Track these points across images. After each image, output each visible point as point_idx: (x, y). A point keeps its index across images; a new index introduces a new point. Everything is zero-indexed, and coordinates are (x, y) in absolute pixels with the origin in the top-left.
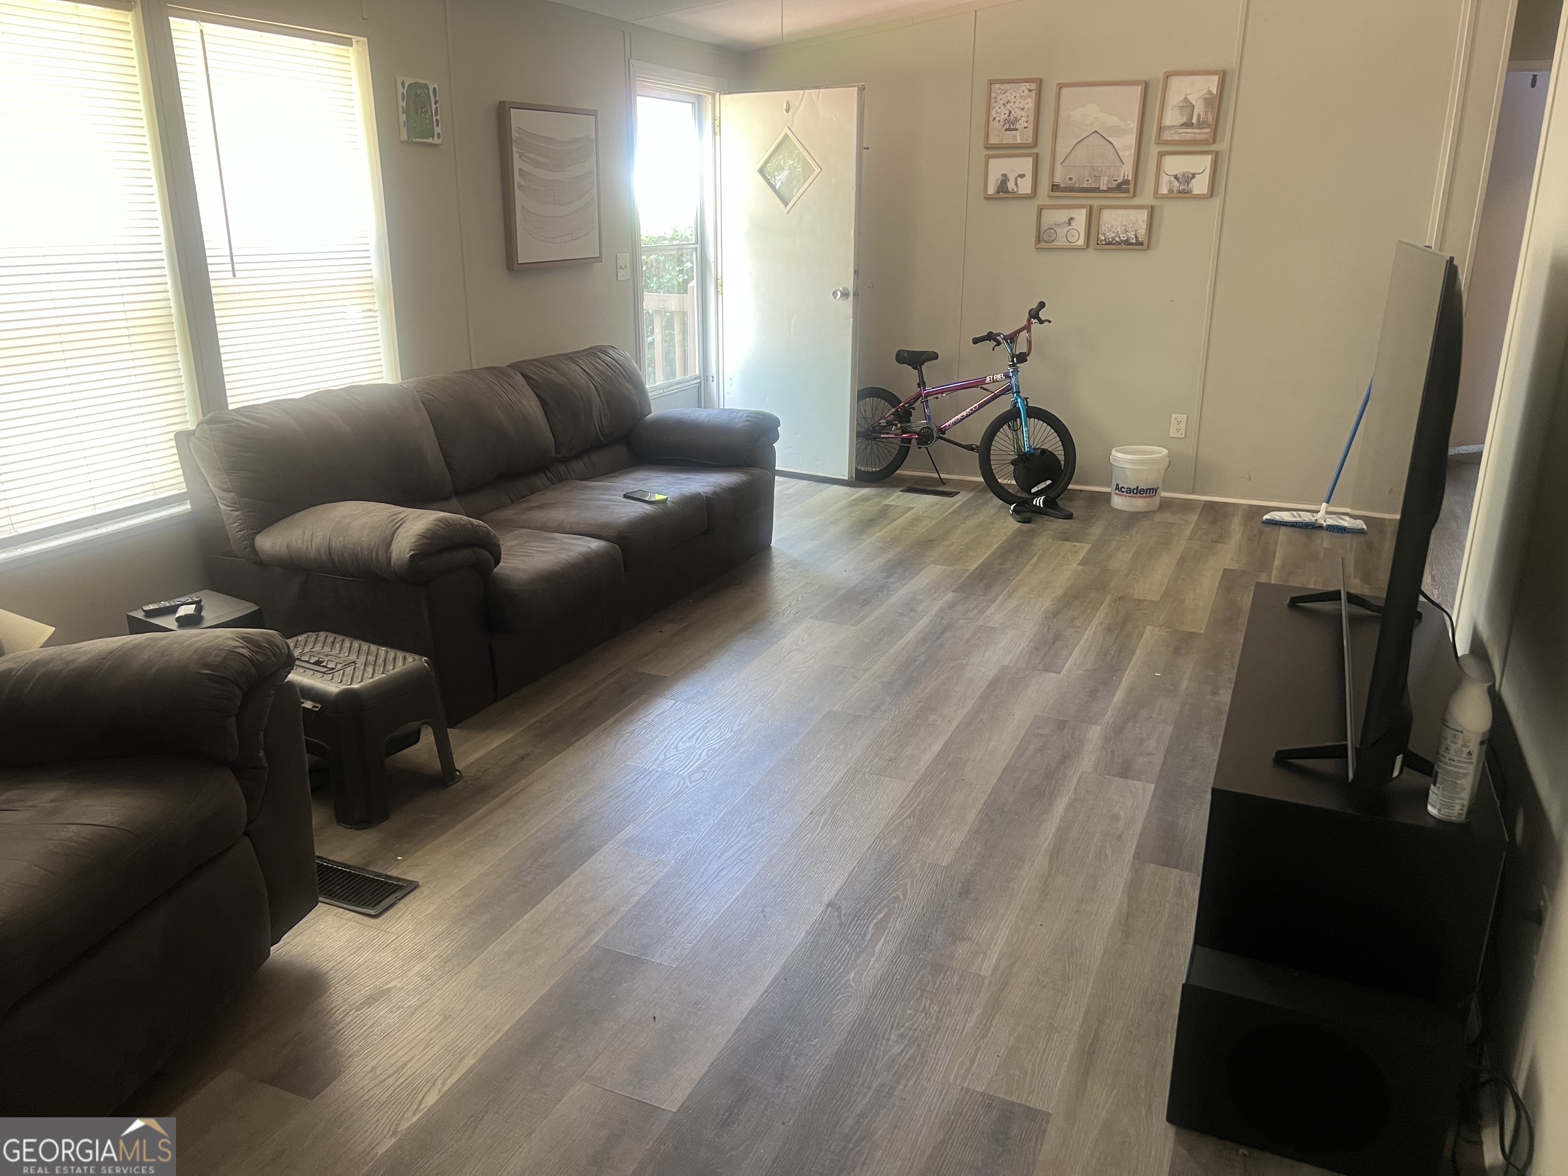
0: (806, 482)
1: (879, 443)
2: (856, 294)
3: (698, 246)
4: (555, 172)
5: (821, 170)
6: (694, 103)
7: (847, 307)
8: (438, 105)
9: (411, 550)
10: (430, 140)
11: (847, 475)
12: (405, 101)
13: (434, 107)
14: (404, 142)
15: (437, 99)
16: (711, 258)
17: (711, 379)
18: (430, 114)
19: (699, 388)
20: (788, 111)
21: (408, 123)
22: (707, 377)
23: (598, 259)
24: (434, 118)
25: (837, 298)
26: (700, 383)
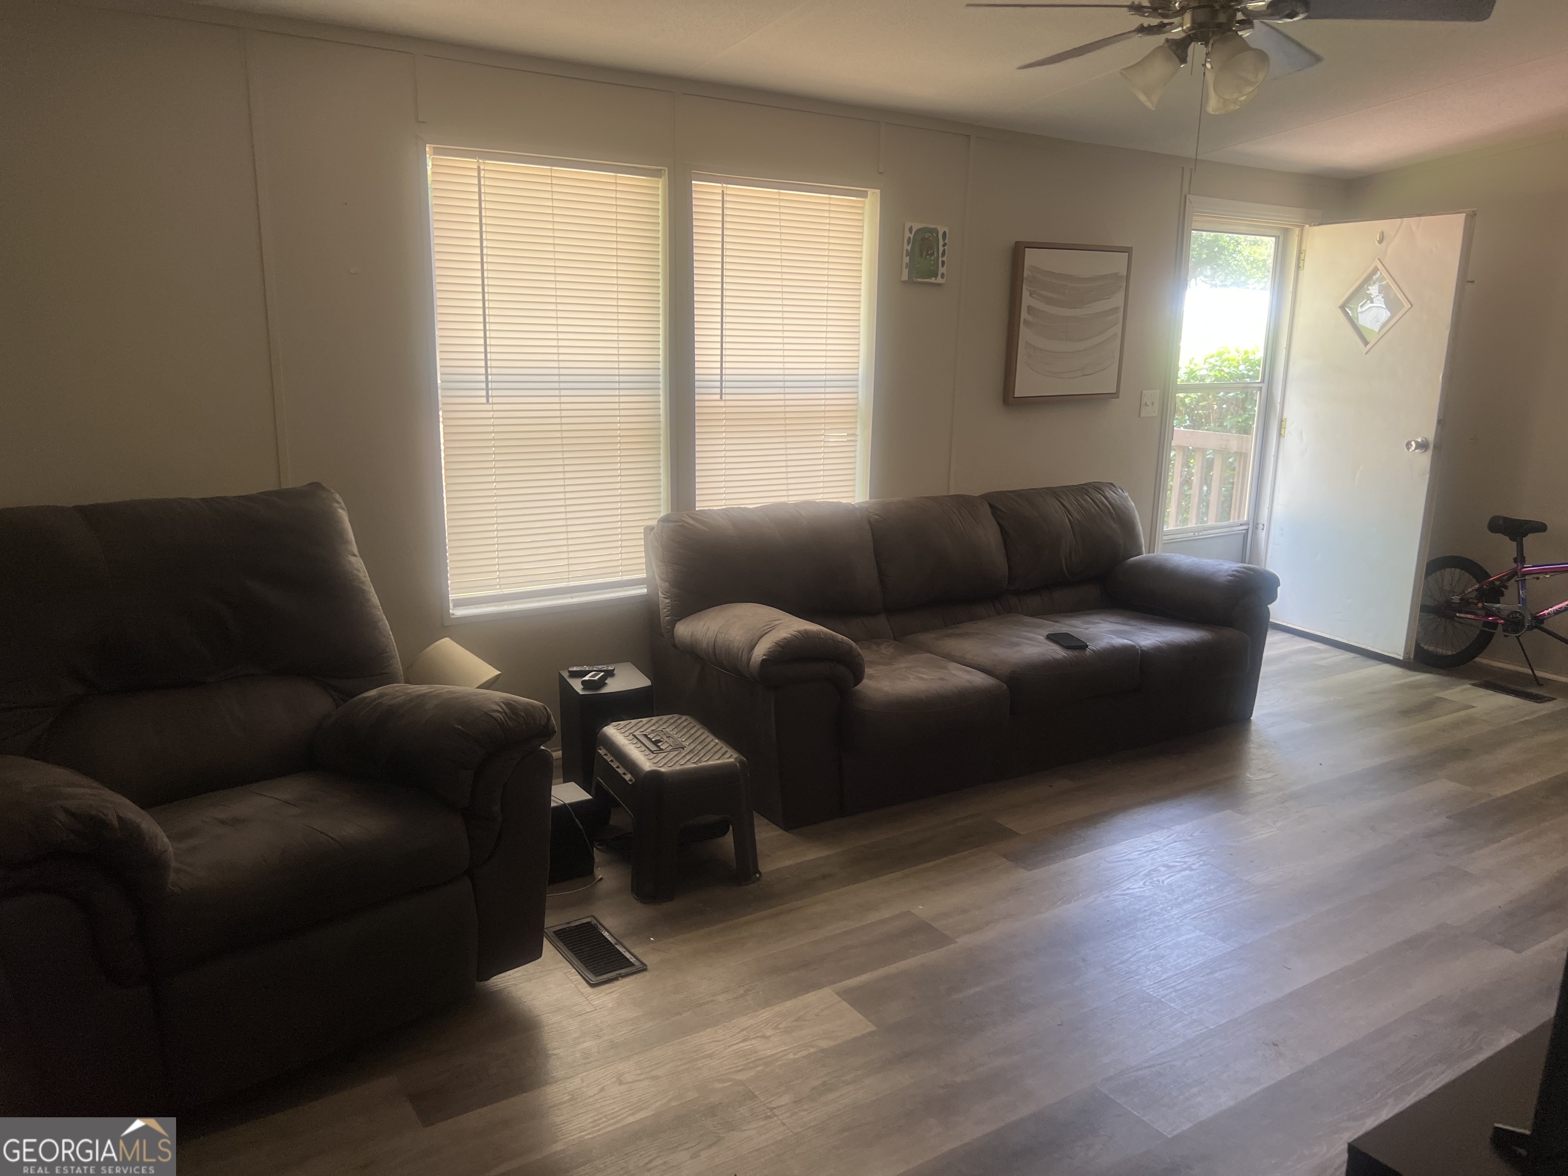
0: (1352, 655)
1: (1456, 624)
2: (1436, 447)
3: (1264, 386)
4: (1071, 308)
5: (1412, 306)
6: (1279, 237)
7: (1424, 460)
8: (946, 247)
9: (764, 655)
10: (933, 280)
11: (1402, 655)
12: (910, 245)
13: (941, 249)
14: (904, 282)
15: (946, 241)
16: (1278, 399)
17: (1261, 526)
18: (936, 255)
19: (1245, 536)
20: (1380, 242)
21: (910, 266)
22: (1258, 524)
23: (1116, 395)
24: (940, 260)
25: (1410, 450)
26: (1247, 530)
